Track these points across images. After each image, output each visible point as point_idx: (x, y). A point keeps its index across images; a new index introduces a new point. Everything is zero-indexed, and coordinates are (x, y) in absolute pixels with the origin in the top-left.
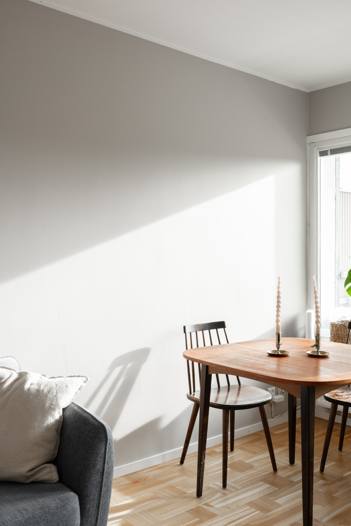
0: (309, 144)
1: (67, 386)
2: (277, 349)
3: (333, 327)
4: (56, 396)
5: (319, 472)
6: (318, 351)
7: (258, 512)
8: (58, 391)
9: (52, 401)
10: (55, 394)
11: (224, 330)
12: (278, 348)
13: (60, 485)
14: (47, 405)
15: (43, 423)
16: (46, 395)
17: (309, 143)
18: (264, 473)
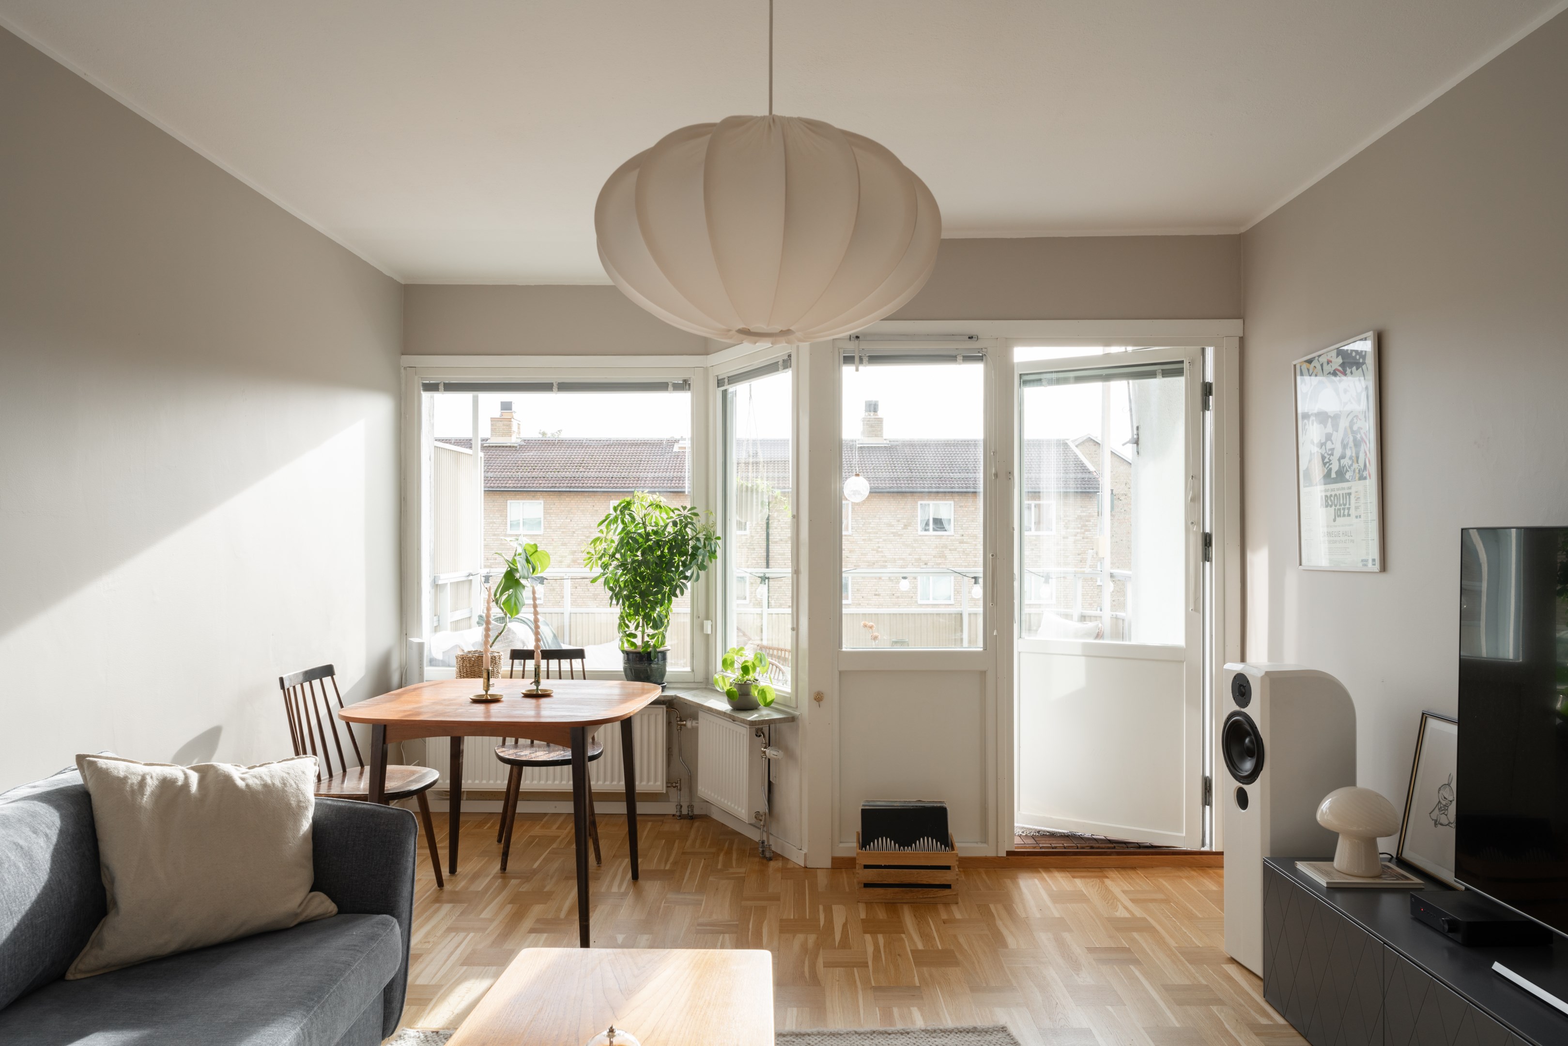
0: (405, 368)
1: (303, 772)
2: (484, 693)
3: (463, 662)
4: (298, 789)
5: (500, 872)
6: (537, 689)
7: (472, 935)
8: (297, 781)
9: (298, 796)
10: (295, 786)
11: (333, 679)
12: (487, 691)
13: (343, 916)
14: (293, 803)
15: (298, 831)
16: (284, 791)
17: (404, 366)
18: (424, 895)
